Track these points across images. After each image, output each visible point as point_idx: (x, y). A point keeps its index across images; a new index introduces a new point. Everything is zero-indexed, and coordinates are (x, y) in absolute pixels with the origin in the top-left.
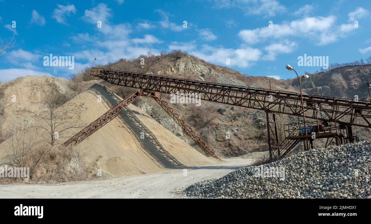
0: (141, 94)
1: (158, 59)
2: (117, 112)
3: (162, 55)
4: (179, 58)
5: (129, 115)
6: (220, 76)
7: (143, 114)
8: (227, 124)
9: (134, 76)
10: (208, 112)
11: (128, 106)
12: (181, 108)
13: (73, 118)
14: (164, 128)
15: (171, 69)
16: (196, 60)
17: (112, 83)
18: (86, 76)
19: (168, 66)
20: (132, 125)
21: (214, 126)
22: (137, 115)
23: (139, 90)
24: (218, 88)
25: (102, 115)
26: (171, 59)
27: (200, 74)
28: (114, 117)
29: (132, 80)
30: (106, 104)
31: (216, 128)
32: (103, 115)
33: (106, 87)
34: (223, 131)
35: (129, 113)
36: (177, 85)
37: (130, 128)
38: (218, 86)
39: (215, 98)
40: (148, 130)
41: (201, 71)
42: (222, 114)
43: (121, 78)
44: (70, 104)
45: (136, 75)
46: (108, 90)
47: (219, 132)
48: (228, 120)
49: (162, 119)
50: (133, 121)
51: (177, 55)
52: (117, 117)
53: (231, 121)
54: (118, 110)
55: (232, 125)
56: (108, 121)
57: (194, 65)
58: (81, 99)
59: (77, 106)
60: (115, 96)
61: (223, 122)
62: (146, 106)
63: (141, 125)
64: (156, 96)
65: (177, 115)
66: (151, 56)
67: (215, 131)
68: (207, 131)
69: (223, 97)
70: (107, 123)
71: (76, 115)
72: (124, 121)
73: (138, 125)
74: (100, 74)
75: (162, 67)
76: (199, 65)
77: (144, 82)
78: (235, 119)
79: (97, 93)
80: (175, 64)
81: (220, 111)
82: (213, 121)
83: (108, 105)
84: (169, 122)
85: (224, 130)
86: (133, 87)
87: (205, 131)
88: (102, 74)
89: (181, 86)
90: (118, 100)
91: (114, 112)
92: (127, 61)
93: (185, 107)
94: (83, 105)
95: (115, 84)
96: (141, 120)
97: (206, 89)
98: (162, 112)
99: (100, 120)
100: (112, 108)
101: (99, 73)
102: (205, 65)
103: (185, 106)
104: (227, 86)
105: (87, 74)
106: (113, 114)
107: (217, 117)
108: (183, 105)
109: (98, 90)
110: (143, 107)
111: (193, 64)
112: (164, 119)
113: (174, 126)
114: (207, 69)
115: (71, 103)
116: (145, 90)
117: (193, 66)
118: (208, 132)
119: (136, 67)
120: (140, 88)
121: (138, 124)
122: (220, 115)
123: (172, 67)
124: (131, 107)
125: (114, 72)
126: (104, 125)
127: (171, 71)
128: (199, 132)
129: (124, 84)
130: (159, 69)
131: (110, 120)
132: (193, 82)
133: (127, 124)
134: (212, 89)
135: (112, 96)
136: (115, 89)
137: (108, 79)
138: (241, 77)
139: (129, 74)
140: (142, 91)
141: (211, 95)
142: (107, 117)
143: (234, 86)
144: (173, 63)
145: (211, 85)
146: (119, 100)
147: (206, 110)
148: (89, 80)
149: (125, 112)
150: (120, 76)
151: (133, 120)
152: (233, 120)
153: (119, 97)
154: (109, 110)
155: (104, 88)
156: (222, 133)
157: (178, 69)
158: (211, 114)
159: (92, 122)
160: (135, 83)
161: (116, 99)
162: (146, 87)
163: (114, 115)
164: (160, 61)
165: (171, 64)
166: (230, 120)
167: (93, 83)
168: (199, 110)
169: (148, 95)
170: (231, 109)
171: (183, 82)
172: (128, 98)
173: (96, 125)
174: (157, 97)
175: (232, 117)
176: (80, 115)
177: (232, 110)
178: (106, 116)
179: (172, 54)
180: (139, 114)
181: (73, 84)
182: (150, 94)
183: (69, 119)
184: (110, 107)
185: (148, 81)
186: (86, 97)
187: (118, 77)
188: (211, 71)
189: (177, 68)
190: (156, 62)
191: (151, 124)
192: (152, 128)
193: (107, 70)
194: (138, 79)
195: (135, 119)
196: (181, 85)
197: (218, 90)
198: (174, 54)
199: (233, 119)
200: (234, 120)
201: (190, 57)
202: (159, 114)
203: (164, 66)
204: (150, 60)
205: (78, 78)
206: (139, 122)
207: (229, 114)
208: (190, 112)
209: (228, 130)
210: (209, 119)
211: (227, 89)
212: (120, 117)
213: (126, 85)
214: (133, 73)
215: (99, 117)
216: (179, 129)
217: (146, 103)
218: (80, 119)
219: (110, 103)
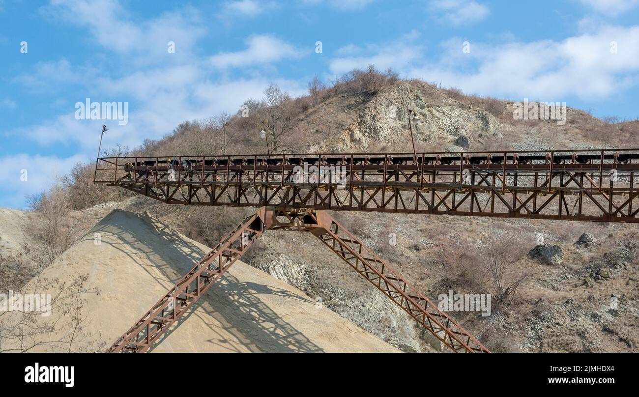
0: (269, 222)
1: (303, 106)
2: (196, 295)
3: (314, 91)
4: (374, 94)
5: (237, 301)
6: (522, 135)
7: (282, 292)
8: (571, 295)
9: (238, 166)
10: (499, 262)
11: (230, 269)
12: (403, 258)
13: (56, 328)
14: (360, 330)
15: (352, 136)
16: (431, 95)
17: (169, 200)
18: (79, 194)
19: (341, 126)
20: (254, 333)
21: (526, 308)
22: (263, 297)
23: (261, 212)
24: (538, 168)
25: (150, 308)
26: (346, 103)
27: (452, 138)
28: (189, 311)
29: (234, 181)
30: (157, 272)
31: (536, 313)
32: (154, 309)
33: (150, 216)
34: (561, 321)
35: (236, 294)
36: (387, 176)
37: (248, 341)
38: (534, 162)
39: (530, 204)
40: (309, 341)
41: (452, 129)
42: (549, 264)
43: (196, 179)
44: (44, 284)
45: (245, 164)
46: (159, 225)
47: (548, 327)
48: (575, 281)
49: (343, 302)
50: (253, 318)
51: (366, 84)
52: (200, 309)
53: (585, 283)
54: (201, 285)
55: (590, 298)
56: (171, 328)
57: (425, 111)
58: (75, 265)
59: (66, 287)
60: (182, 241)
61: (557, 290)
62: (284, 267)
63: (282, 327)
64: (320, 224)
65: (401, 280)
66: (277, 99)
67: (534, 323)
68: (504, 326)
69: (562, 198)
70: (168, 333)
71: (68, 318)
72: (223, 320)
73: (272, 330)
74: (125, 177)
75: (318, 132)
76: (444, 109)
77: (274, 183)
78: (597, 275)
79: (122, 239)
80: (361, 116)
81: (540, 255)
82: (518, 289)
83: (163, 273)
84: (369, 311)
85: (563, 317)
86: (239, 205)
87: (498, 329)
88: (132, 174)
89: (402, 179)
90: (194, 254)
91: (189, 295)
92: (202, 128)
93: (416, 253)
94: (85, 279)
95: (177, 202)
96: (279, 310)
97: (494, 179)
98: (340, 278)
99: (145, 324)
100: (179, 281)
101: (122, 173)
102: (462, 107)
103: (413, 250)
104: (569, 157)
105: (82, 185)
106: (185, 300)
107: (532, 275)
108: (410, 248)
109: (126, 230)
110: (274, 269)
111: (422, 107)
112: (349, 303)
113: (387, 324)
114: (472, 117)
115: (46, 280)
116: (280, 210)
117: (424, 115)
118: (507, 329)
119: (236, 142)
120: (265, 202)
121: (273, 325)
122: (541, 267)
123: (353, 127)
124: (240, 271)
125: (171, 162)
126: (160, 342)
127: (353, 140)
128: (475, 332)
129: (208, 199)
130: (312, 138)
131: (176, 323)
132: (444, 160)
133: (234, 330)
134: (516, 176)
135: (172, 241)
136: (178, 222)
137: (153, 188)
138: (597, 129)
139: (220, 162)
140: (271, 213)
141: (515, 198)
142: (165, 313)
143: (599, 153)
144: (354, 115)
145: (510, 162)
146: (199, 254)
147: (491, 254)
148: (89, 207)
149: (222, 289)
150: (191, 173)
151: (253, 313)
152: (592, 281)
153: (196, 243)
154: (170, 289)
155: (145, 221)
156: (559, 327)
157: (374, 132)
158: (509, 269)
159: (120, 335)
160: (244, 191)
161: (187, 250)
162: (283, 200)
163: (188, 303)
164: (311, 114)
165: (349, 118)
166: (581, 282)
167: (102, 211)
168: (464, 260)
169: (292, 223)
170: (578, 243)
171: (410, 163)
172: (228, 244)
173: (134, 343)
174: (323, 229)
175: (587, 268)
176: (79, 317)
177: (583, 245)
178: (163, 311)
179: (347, 84)
180: (270, 292)
181: (41, 223)
182: (298, 222)
183: (44, 335)
184: (171, 281)
185: (286, 176)
186: (90, 256)
187: (186, 177)
188: (487, 122)
189: (370, 129)
190: (297, 118)
191: (315, 321)
192: (321, 335)
193: (147, 160)
194: (252, 177)
195: (260, 310)
196: (405, 175)
197: (536, 176)
198: (353, 85)
199: (591, 276)
200: (596, 278)
201: (408, 86)
202: (333, 288)
203: (325, 129)
204: (278, 114)
205: (53, 203)
206: (272, 318)
207: (574, 260)
208: (434, 268)
209: (578, 316)
210: (503, 284)
211: (572, 167)
212: (210, 309)
213: (214, 202)
214: (232, 159)
215: (140, 317)
216: (404, 332)
217: (284, 256)
218: (80, 328)
219: (172, 267)
